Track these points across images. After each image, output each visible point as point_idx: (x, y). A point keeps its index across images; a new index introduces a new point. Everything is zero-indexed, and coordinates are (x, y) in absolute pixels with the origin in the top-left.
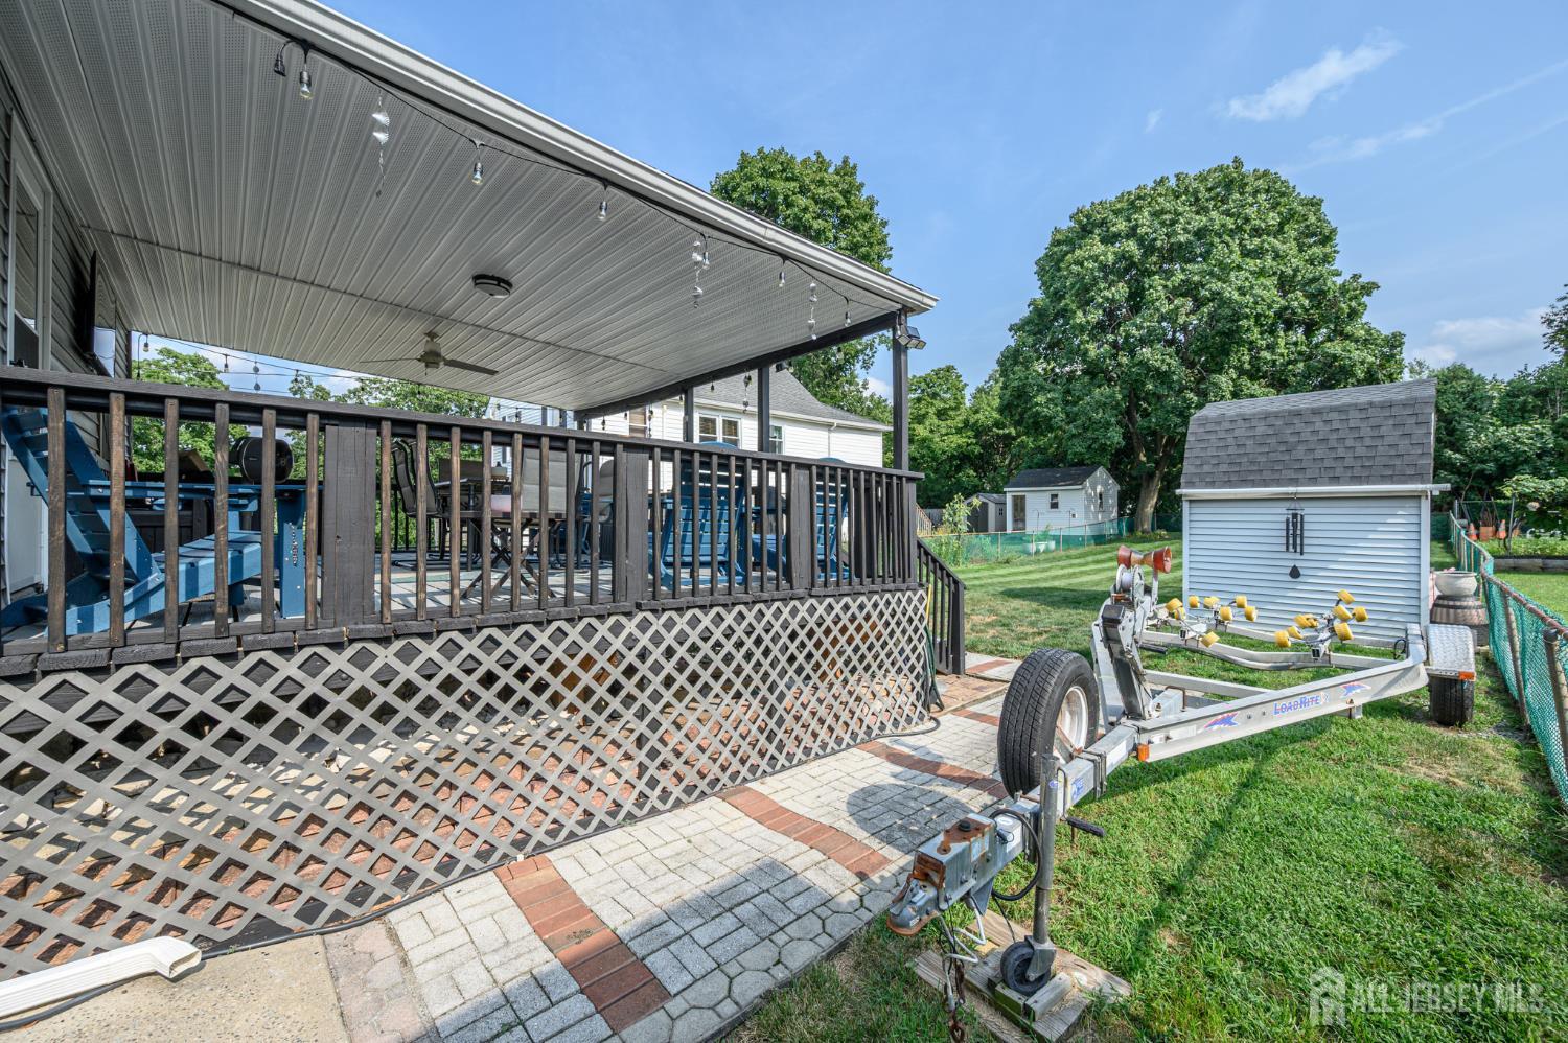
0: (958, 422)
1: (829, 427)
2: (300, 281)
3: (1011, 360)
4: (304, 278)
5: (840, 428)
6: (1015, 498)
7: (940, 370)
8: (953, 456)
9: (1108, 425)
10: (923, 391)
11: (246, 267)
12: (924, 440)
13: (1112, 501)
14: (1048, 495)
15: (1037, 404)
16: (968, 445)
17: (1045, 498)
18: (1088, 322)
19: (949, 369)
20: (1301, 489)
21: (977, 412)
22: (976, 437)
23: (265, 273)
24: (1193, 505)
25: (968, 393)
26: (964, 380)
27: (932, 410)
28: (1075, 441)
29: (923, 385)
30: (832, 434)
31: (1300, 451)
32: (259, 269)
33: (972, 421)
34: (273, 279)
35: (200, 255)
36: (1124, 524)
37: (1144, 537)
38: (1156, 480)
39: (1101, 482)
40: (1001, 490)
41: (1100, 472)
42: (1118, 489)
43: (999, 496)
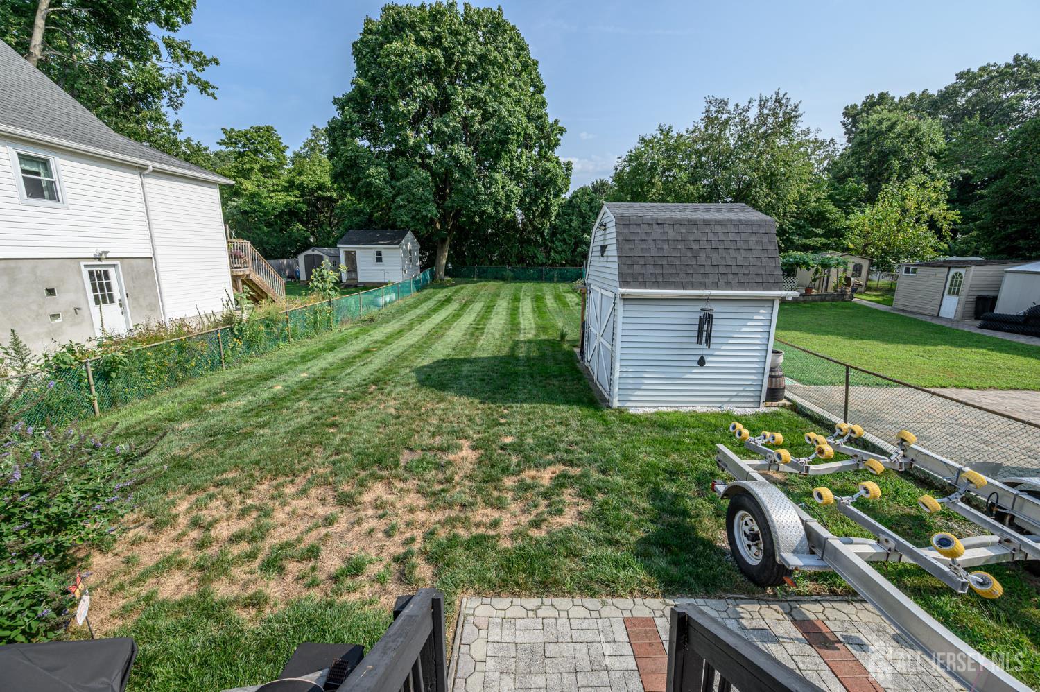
0: (283, 181)
1: (141, 170)
3: (338, 132)
5: (157, 173)
6: (347, 253)
7: (259, 128)
8: (282, 213)
9: (427, 201)
10: (244, 146)
12: (253, 195)
13: (416, 254)
14: (374, 252)
15: (369, 175)
16: (296, 203)
17: (372, 254)
18: (409, 112)
19: (269, 129)
20: (707, 292)
21: (300, 174)
22: (302, 196)
24: (627, 302)
25: (289, 154)
26: (284, 142)
27: (257, 167)
28: (403, 211)
29: (243, 141)
30: (147, 180)
31: (702, 258)
33: (297, 182)
36: (428, 272)
37: (440, 284)
38: (448, 243)
39: (409, 242)
40: (334, 245)
41: (409, 234)
42: (419, 246)
43: (332, 251)
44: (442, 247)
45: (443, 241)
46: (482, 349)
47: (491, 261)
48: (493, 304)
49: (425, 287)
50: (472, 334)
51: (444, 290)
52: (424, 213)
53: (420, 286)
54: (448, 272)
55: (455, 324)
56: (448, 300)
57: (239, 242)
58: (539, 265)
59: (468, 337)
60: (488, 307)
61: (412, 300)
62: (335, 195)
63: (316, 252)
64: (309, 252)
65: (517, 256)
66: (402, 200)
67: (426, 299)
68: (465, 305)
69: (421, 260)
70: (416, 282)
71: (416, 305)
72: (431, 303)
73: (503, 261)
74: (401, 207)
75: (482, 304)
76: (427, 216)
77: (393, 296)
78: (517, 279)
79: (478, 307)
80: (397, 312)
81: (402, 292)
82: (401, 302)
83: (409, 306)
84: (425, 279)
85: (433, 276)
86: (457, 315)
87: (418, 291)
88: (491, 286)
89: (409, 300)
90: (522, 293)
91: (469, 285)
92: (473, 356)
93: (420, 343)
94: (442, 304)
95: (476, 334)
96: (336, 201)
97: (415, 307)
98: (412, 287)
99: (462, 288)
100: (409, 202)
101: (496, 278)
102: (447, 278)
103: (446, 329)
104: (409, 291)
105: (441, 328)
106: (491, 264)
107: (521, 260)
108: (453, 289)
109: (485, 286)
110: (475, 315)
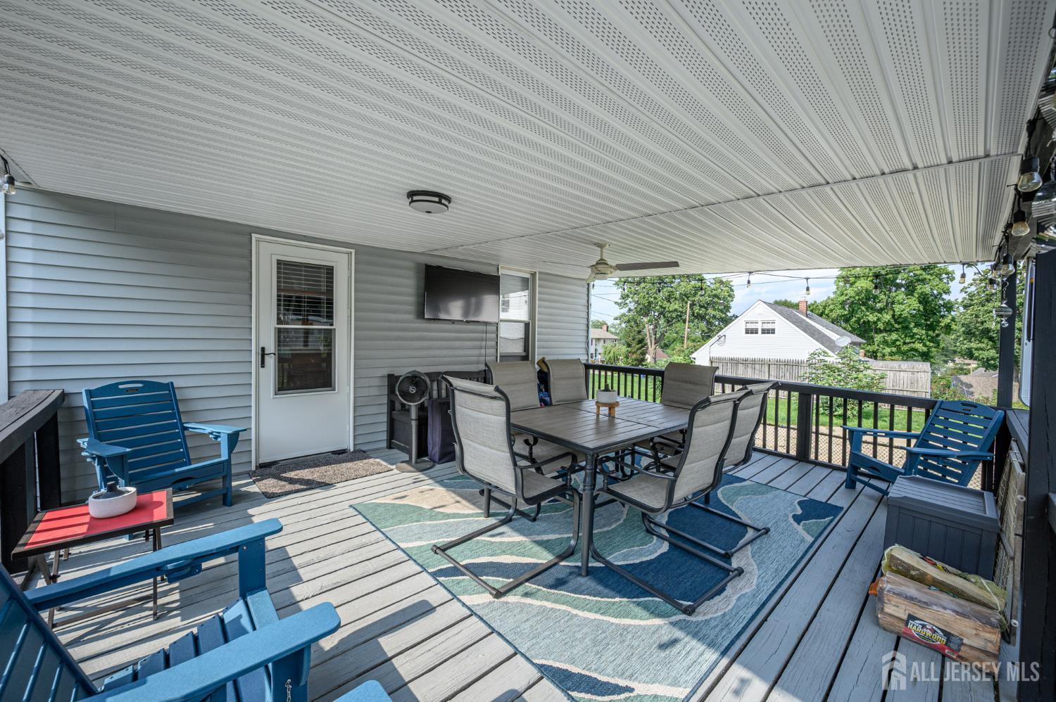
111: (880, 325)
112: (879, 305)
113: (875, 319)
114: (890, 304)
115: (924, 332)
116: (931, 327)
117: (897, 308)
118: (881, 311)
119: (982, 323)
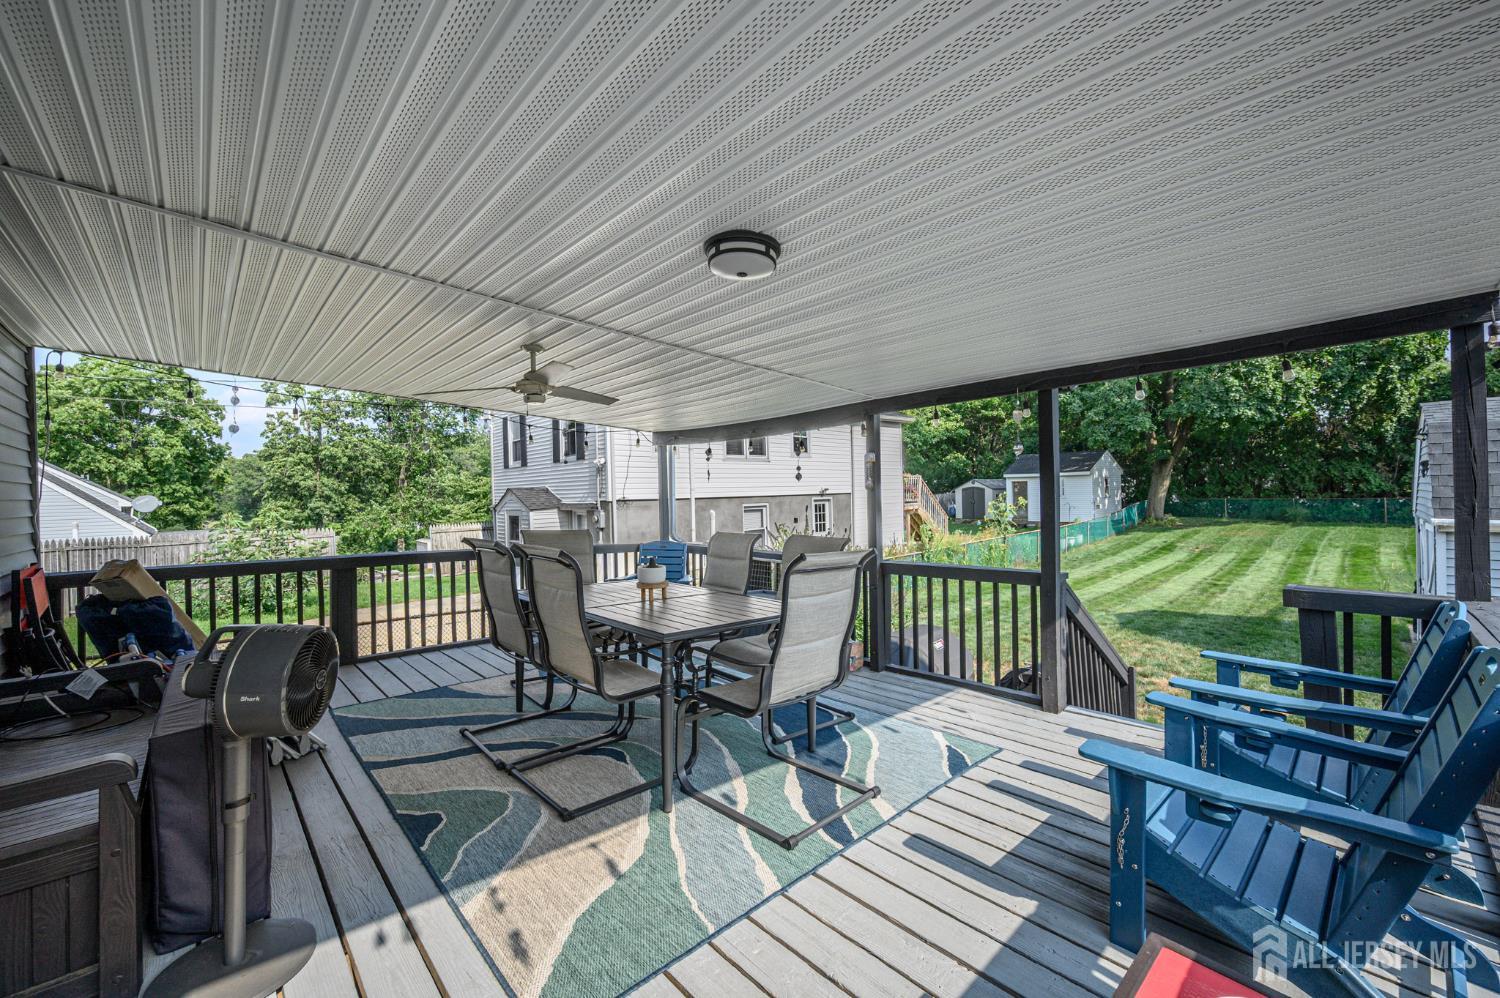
2: (331, 254)
4: (341, 249)
6: (1014, 485)
8: (942, 440)
11: (222, 223)
13: (1116, 483)
23: (261, 235)
32: (247, 229)
34: (276, 250)
35: (114, 193)
36: (1135, 510)
37: (1157, 525)
38: (1171, 464)
39: (1107, 466)
40: (998, 475)
41: (1106, 457)
42: (1121, 472)
43: (996, 483)
44: (1161, 471)
45: (1163, 462)
46: (1219, 605)
47: (1258, 490)
48: (1254, 556)
49: (1131, 528)
50: (1204, 590)
51: (1162, 534)
52: (1132, 427)
53: (1120, 528)
54: (1169, 508)
55: (1177, 577)
56: (1168, 548)
57: (911, 477)
58: (1371, 494)
59: (1196, 592)
60: (1244, 560)
61: (1109, 545)
62: (1003, 414)
63: (977, 485)
64: (969, 485)
65: (1316, 480)
66: (1096, 414)
67: (1129, 546)
68: (1198, 555)
69: (1123, 491)
70: (1115, 523)
71: (1115, 551)
72: (1139, 551)
73: (1285, 490)
74: (1094, 423)
75: (1232, 556)
76: (1135, 431)
77: (1080, 538)
78: (1314, 519)
79: (1223, 559)
80: (1086, 558)
81: (1092, 534)
82: (1092, 547)
83: (1102, 552)
84: (1129, 518)
85: (1144, 514)
86: (1184, 566)
87: (1119, 533)
88: (1257, 530)
89: (1103, 545)
90: (1324, 542)
91: (1211, 528)
92: (1202, 611)
93: (1120, 592)
94: (1158, 552)
95: (1212, 590)
96: (1002, 421)
97: (1114, 554)
98: (1109, 526)
99: (1196, 533)
100: (1107, 415)
101: (1269, 518)
102: (1170, 517)
103: (1162, 582)
104: (1104, 534)
105: (1152, 579)
106: (1257, 495)
107: (1329, 486)
108: (1179, 532)
109: (1243, 529)
110: (1215, 569)
111: (123, 478)
112: (121, 446)
113: (113, 467)
114: (140, 445)
115: (189, 489)
116: (196, 480)
117: (153, 452)
118: (122, 455)
119: (290, 477)
